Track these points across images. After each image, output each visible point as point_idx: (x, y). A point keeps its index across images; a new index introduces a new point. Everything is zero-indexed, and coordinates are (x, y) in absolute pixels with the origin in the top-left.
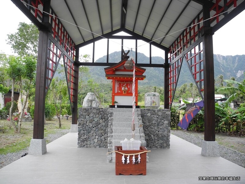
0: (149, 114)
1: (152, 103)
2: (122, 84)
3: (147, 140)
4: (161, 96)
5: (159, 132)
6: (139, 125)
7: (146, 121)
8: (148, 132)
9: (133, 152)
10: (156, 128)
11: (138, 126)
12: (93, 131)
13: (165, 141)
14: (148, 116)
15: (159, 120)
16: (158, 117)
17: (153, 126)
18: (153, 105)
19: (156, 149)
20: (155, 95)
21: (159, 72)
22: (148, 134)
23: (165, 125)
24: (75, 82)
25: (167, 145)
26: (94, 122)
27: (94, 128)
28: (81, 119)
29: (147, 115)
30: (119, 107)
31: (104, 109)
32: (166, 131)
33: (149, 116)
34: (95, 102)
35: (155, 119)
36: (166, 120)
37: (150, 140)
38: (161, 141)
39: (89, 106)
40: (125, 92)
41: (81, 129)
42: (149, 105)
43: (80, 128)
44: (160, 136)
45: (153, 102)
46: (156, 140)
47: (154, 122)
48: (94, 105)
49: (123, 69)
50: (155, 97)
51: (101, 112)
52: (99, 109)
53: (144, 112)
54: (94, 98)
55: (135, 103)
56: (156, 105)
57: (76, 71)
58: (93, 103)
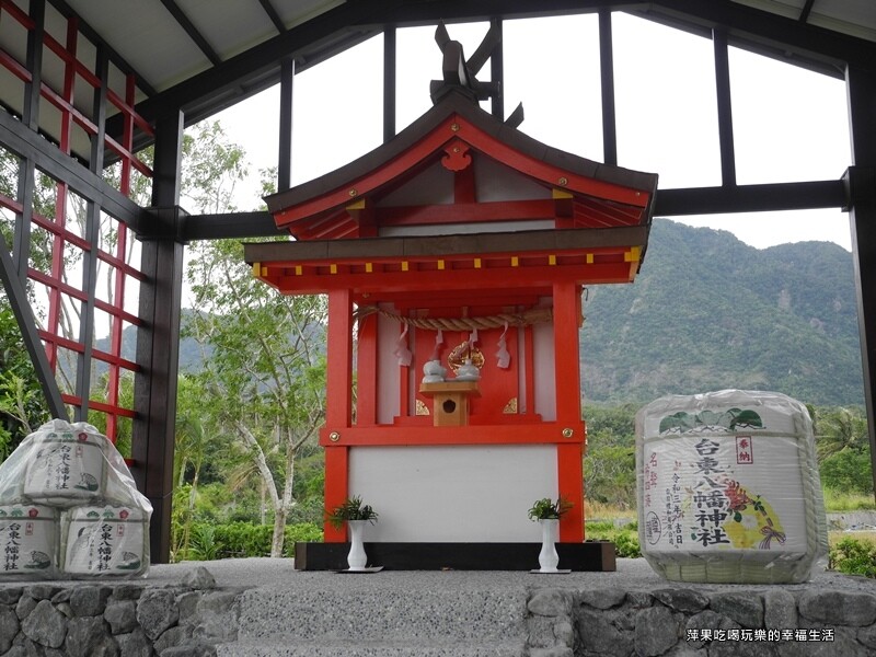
1: (717, 517)
2: (439, 340)
4: (849, 458)
18: (742, 537)
20: (749, 417)
21: (826, 328)
24: (147, 365)
30: (384, 556)
31: (149, 600)
34: (93, 517)
39: (24, 559)
40: (449, 406)
42: (691, 545)
45: (738, 507)
48: (84, 550)
49: (451, 200)
50: (755, 440)
51: (123, 639)
52: (94, 605)
53: (614, 633)
54: (96, 473)
55: (544, 512)
56: (775, 534)
57: (160, 284)
58: (75, 527)
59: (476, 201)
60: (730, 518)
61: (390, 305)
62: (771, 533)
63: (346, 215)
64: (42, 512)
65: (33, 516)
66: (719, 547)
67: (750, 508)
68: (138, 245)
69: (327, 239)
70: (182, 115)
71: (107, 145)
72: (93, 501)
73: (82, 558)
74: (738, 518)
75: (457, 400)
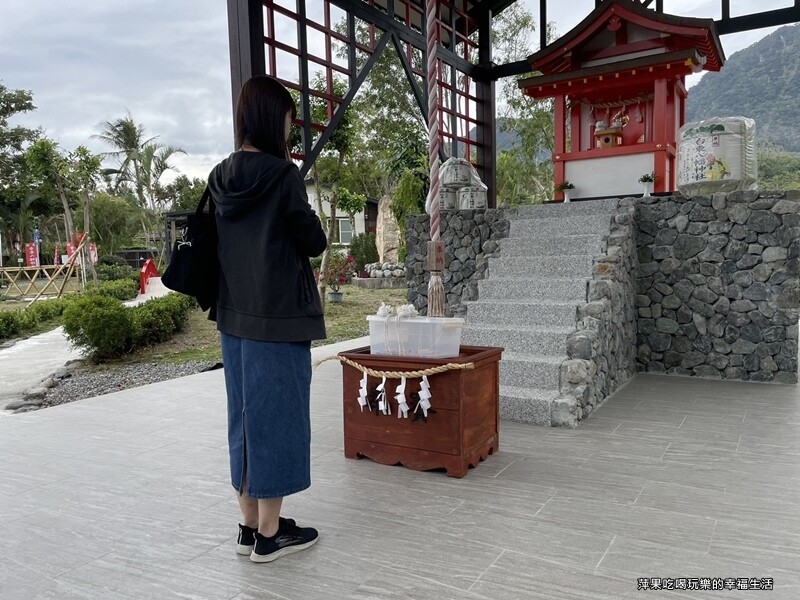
0: (680, 221)
1: (702, 169)
2: (608, 112)
3: (673, 335)
5: (734, 304)
6: (597, 264)
7: (664, 249)
8: (678, 299)
9: (401, 365)
10: (717, 282)
11: (590, 271)
12: (453, 296)
13: (766, 347)
14: (675, 228)
15: (734, 245)
16: (726, 229)
17: (699, 276)
18: (712, 175)
19: (719, 378)
20: (719, 127)
22: (676, 310)
23: (766, 269)
25: (778, 364)
26: (455, 265)
27: (455, 288)
28: (416, 255)
29: (671, 224)
32: (775, 297)
33: (681, 226)
34: (467, 190)
35: (713, 239)
36: (772, 243)
37: (684, 339)
38: (744, 347)
39: (446, 206)
40: (607, 140)
41: (416, 289)
42: (692, 181)
43: (413, 287)
44: (741, 320)
45: (711, 164)
46: (716, 340)
47: (704, 256)
48: (465, 201)
49: (614, 44)
50: (721, 136)
51: (480, 226)
52: (470, 216)
53: (653, 212)
54: (466, 175)
55: (646, 179)
56: (726, 173)
57: (485, 102)
58: (461, 195)
59: (626, 43)
60: (708, 168)
61: (586, 99)
62: (724, 173)
63: (564, 60)
64: (450, 190)
65: (447, 191)
66: (703, 180)
67: (716, 164)
68: (474, 84)
69: (556, 72)
70: (490, 12)
71: (457, 36)
72: (467, 185)
73: (465, 205)
74: (711, 168)
75: (610, 137)
